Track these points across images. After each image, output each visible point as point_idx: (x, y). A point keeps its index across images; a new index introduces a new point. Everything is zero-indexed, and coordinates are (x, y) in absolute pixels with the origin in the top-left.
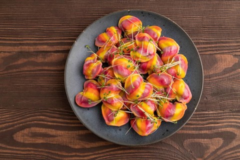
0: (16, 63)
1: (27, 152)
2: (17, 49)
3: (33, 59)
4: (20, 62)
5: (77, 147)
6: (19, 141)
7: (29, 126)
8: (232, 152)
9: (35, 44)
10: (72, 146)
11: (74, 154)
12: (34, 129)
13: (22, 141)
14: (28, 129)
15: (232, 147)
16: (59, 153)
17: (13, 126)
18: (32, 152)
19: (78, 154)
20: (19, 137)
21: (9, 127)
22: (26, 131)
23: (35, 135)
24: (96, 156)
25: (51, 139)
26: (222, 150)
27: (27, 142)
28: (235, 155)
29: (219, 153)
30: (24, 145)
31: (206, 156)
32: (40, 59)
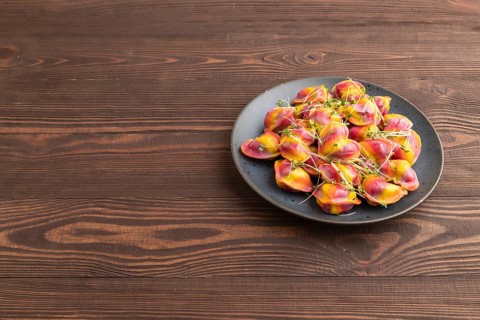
0: (67, 145)
1: (65, 257)
2: (70, 131)
3: (93, 141)
4: (72, 144)
5: (152, 247)
6: (54, 240)
7: (73, 221)
8: (419, 250)
9: (99, 125)
10: (144, 247)
11: (146, 257)
12: (80, 225)
13: (58, 241)
14: (71, 225)
15: (416, 243)
16: (120, 256)
17: (47, 220)
18: (74, 256)
19: (153, 257)
20: (53, 236)
21: (40, 222)
22: (67, 228)
23: (81, 232)
24: (184, 260)
25: (109, 237)
26: (401, 248)
27: (65, 242)
28: (424, 254)
29: (396, 252)
30: (61, 246)
31: (374, 258)
32: (104, 141)
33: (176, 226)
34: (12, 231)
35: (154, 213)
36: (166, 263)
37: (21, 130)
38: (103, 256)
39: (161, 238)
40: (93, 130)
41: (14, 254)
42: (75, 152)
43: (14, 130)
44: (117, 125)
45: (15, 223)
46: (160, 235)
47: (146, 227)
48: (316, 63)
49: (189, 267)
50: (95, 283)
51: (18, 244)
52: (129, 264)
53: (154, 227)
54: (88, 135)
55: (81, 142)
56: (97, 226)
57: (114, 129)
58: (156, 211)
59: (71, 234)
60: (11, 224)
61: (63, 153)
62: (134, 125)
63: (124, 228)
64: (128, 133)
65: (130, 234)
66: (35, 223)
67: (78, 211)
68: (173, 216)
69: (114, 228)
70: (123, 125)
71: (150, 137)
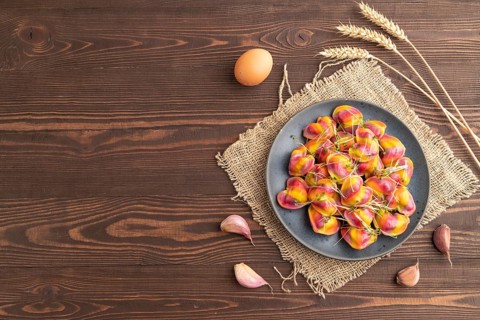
0: (107, 143)
1: (123, 249)
2: (108, 126)
3: (127, 138)
4: (112, 141)
5: (183, 240)
6: (113, 235)
7: (125, 217)
9: (130, 120)
10: (177, 239)
11: (180, 248)
12: (130, 221)
13: (117, 235)
14: (123, 221)
16: (162, 248)
17: (105, 217)
18: (129, 248)
19: (184, 248)
20: (112, 230)
21: (101, 218)
22: (121, 223)
23: (132, 227)
24: (206, 250)
25: (152, 231)
27: (122, 236)
30: (119, 240)
32: (136, 138)
33: (198, 221)
34: (82, 227)
35: (181, 210)
36: (193, 253)
37: (69, 126)
39: (188, 231)
40: (126, 125)
41: (88, 247)
42: (115, 150)
43: (63, 126)
44: (144, 119)
45: (83, 220)
46: (189, 229)
47: (177, 222)
48: (305, 44)
49: (209, 256)
50: (147, 270)
51: (89, 238)
52: (169, 254)
53: (182, 222)
54: (123, 132)
55: (118, 139)
56: (142, 221)
57: (142, 124)
58: (183, 207)
59: (123, 228)
60: (80, 221)
61: (106, 152)
62: (157, 119)
63: (162, 223)
64: (152, 128)
65: (166, 228)
66: (97, 220)
67: (127, 208)
69: (153, 223)
70: (150, 120)
71: (171, 132)
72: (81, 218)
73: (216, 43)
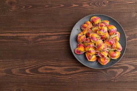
0: (38, 40)
1: (44, 76)
2: (38, 35)
3: (44, 39)
5: (64, 74)
6: (40, 72)
7: (44, 66)
8: (127, 74)
9: (45, 33)
10: (62, 73)
11: (63, 76)
12: (46, 67)
13: (41, 72)
14: (43, 67)
15: (127, 72)
16: (57, 76)
17: (37, 66)
18: (46, 76)
19: (64, 76)
20: (40, 70)
21: (36, 66)
22: (43, 68)
23: (47, 69)
24: (71, 77)
25: (53, 71)
26: (123, 74)
27: (43, 72)
28: (128, 75)
29: (121, 75)
30: (42, 73)
31: (116, 76)
32: (47, 39)
33: (69, 67)
34: (30, 69)
35: (63, 64)
36: (67, 78)
38: (52, 76)
39: (65, 71)
40: (44, 34)
42: (40, 43)
46: (66, 70)
47: (62, 68)
48: (105, 6)
49: (73, 79)
50: (52, 84)
51: (32, 73)
52: (59, 78)
53: (64, 68)
54: (43, 37)
55: (41, 39)
56: (50, 67)
57: (49, 34)
58: (63, 63)
61: (37, 43)
62: (54, 32)
63: (56, 68)
64: (53, 35)
65: (58, 69)
66: (35, 66)
67: (44, 62)
68: (68, 64)
69: (54, 68)
70: (52, 32)
71: (59, 37)
72: (29, 66)
73: (74, 5)
